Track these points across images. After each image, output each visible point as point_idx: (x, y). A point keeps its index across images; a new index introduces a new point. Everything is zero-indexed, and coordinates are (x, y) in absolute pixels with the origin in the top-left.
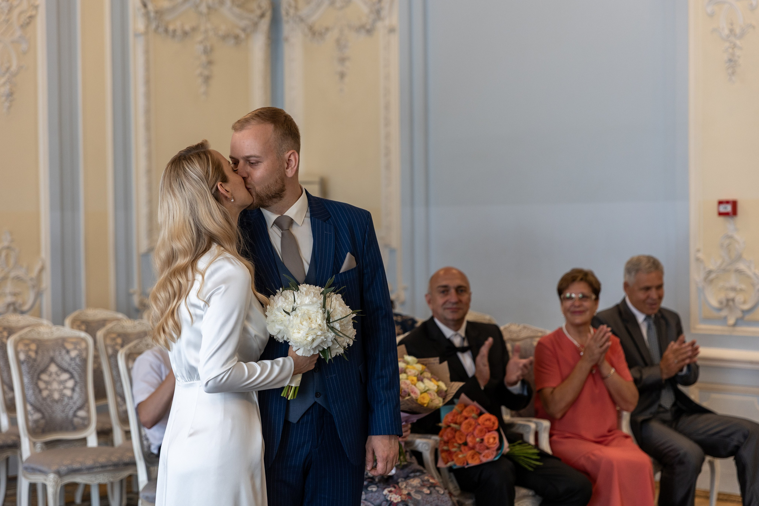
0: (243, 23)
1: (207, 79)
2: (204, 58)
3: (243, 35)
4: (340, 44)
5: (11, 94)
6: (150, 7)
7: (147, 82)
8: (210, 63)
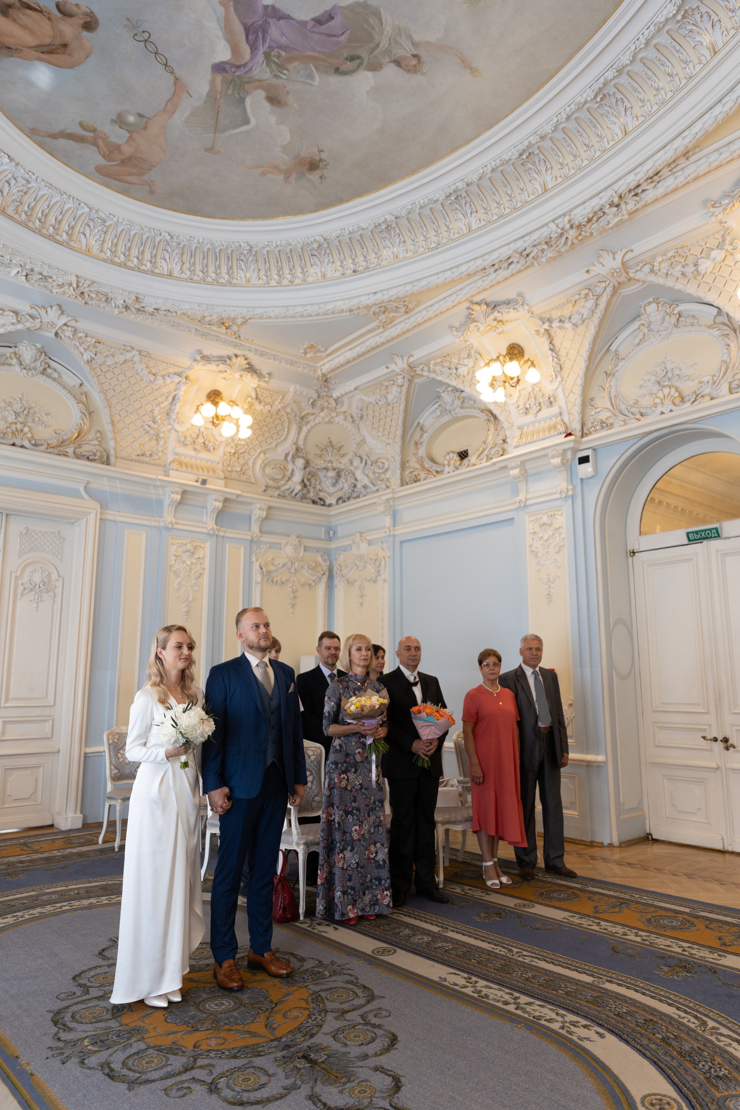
0: (314, 578)
1: (293, 606)
2: (292, 595)
3: (313, 584)
4: (361, 588)
5: (188, 612)
6: (264, 569)
8: (295, 597)
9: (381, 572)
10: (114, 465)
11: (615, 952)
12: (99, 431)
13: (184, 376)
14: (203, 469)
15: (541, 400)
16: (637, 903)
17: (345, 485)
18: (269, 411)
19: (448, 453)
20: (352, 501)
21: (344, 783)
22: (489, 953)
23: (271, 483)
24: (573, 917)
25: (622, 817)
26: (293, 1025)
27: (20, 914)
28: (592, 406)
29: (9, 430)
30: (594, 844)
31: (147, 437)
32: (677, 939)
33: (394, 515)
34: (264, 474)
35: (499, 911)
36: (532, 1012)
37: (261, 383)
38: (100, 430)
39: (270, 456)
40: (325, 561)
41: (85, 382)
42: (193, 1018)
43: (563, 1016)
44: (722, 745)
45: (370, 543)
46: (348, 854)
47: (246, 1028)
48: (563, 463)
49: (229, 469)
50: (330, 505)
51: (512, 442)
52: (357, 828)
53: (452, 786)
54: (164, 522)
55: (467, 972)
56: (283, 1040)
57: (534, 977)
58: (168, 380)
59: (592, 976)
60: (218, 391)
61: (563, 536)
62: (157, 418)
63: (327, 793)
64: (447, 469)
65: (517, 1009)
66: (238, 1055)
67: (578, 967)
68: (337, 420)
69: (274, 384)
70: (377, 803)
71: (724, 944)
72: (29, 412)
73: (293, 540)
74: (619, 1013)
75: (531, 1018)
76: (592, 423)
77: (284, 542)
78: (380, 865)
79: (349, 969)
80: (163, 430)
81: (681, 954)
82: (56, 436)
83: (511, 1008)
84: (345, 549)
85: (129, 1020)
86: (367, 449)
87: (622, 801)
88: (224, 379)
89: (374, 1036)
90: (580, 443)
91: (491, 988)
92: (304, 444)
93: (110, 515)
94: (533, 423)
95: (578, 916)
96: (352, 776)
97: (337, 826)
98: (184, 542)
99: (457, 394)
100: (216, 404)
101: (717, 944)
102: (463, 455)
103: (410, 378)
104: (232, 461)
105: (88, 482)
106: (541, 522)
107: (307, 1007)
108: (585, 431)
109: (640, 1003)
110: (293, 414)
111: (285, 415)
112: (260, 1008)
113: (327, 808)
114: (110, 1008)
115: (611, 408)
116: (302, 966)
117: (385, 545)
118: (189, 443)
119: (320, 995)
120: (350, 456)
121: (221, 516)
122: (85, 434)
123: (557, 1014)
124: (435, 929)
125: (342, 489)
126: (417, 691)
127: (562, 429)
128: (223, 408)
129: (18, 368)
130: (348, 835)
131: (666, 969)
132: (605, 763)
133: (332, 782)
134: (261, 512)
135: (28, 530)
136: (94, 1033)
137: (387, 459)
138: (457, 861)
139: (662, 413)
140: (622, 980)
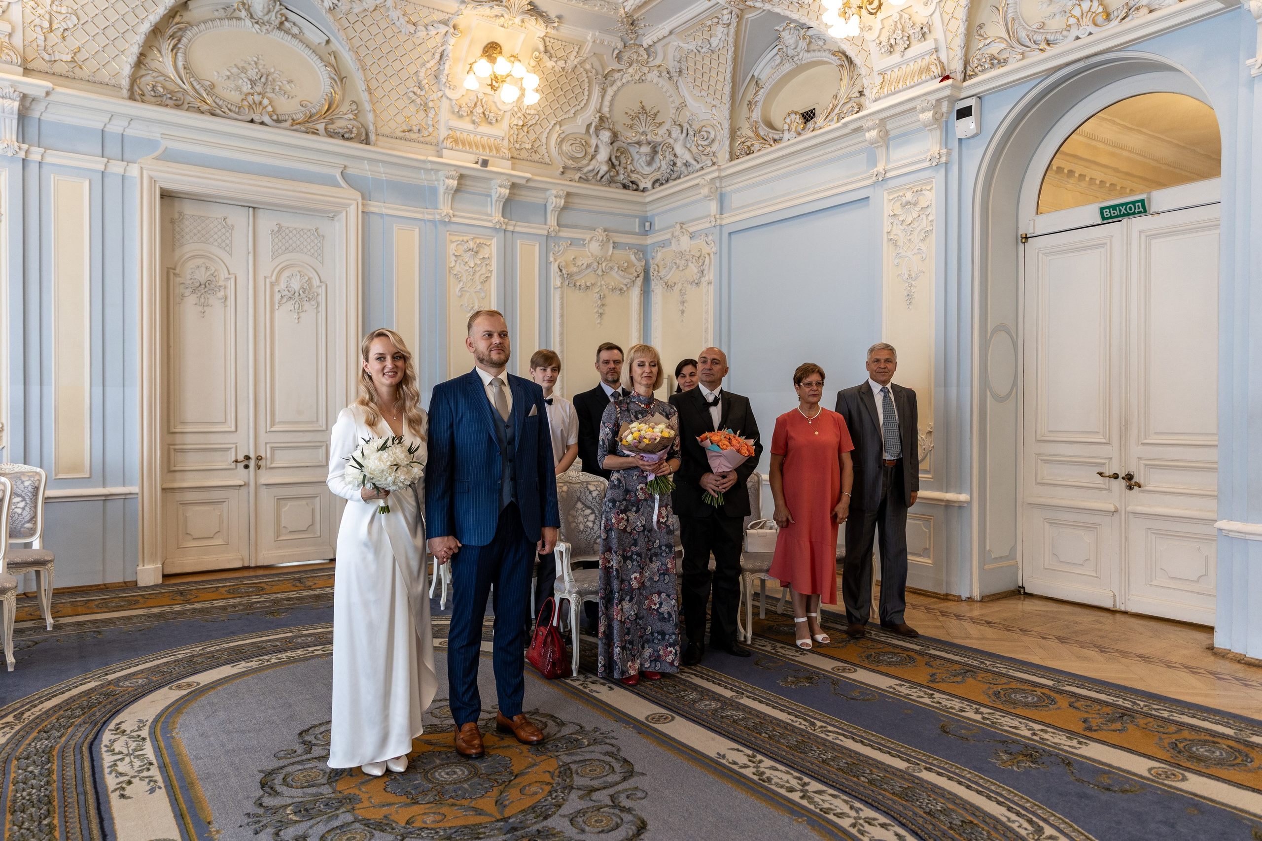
0: (626, 281)
1: (601, 314)
2: (599, 302)
3: (625, 288)
4: (682, 293)
6: (564, 271)
7: (562, 316)
8: (603, 305)
9: (705, 272)
10: (374, 145)
11: (945, 732)
12: (354, 102)
13: (451, 24)
14: (484, 147)
15: (911, 32)
16: (987, 671)
17: (662, 163)
18: (563, 69)
19: (789, 115)
20: (671, 184)
21: (623, 524)
22: (786, 726)
23: (570, 163)
24: (901, 685)
25: (986, 567)
26: (528, 802)
27: (267, 657)
28: (981, 35)
29: (245, 103)
30: (950, 597)
31: (413, 108)
32: (1029, 719)
33: (722, 200)
34: (561, 152)
35: (812, 675)
36: (821, 802)
37: (549, 30)
38: (355, 99)
39: (568, 128)
40: (639, 260)
41: (332, 38)
42: (416, 788)
43: (858, 810)
44: (1123, 483)
45: (692, 236)
46: (626, 605)
47: (473, 804)
48: (936, 119)
49: (517, 146)
50: (644, 190)
51: (870, 94)
52: (637, 575)
53: (771, 528)
54: (440, 214)
55: (753, 749)
56: (511, 821)
57: (834, 759)
58: (433, 32)
59: (908, 761)
60: (497, 44)
61: (931, 218)
62: (424, 82)
63: (603, 536)
64: (786, 135)
65: (802, 798)
66: (453, 836)
67: (892, 749)
68: (649, 77)
69: (567, 31)
70: (663, 548)
71: (1090, 729)
72: (267, 79)
73: (600, 234)
74: (931, 810)
75: (818, 811)
76: (979, 60)
77: (588, 238)
78: (665, 618)
79: (613, 738)
80: (431, 98)
81: (1029, 739)
82: (303, 109)
83: (795, 796)
84: (664, 244)
85: (344, 787)
86: (688, 114)
87: (988, 548)
88: (503, 26)
89: (619, 821)
90: (960, 89)
91: (777, 770)
92: (610, 111)
93: (375, 207)
94: (899, 66)
95: (907, 685)
96: (632, 516)
97: (615, 573)
98: (465, 239)
99: (802, 32)
100: (492, 60)
101: (1079, 728)
102: (808, 116)
103: (739, 12)
104: (520, 137)
105: (345, 167)
106: (904, 200)
107: (551, 781)
108: (969, 72)
109: (961, 799)
110: (594, 71)
111: (584, 73)
112: (496, 780)
113: (604, 552)
114: (328, 771)
115: (1006, 37)
116: (559, 731)
117: (710, 238)
118: (465, 114)
119: (570, 769)
120: (667, 126)
121: (508, 205)
122: (337, 106)
123: (852, 808)
124: (728, 694)
125: (659, 168)
126: (716, 413)
127: (937, 71)
128: (502, 65)
129: (248, 23)
130: (627, 583)
131: (1005, 757)
132: (969, 503)
133: (609, 522)
134: (558, 200)
135: (280, 227)
136: (300, 800)
137: (713, 126)
138: (775, 613)
139: (1078, 38)
140: (943, 768)
